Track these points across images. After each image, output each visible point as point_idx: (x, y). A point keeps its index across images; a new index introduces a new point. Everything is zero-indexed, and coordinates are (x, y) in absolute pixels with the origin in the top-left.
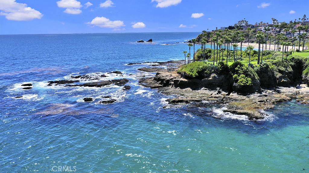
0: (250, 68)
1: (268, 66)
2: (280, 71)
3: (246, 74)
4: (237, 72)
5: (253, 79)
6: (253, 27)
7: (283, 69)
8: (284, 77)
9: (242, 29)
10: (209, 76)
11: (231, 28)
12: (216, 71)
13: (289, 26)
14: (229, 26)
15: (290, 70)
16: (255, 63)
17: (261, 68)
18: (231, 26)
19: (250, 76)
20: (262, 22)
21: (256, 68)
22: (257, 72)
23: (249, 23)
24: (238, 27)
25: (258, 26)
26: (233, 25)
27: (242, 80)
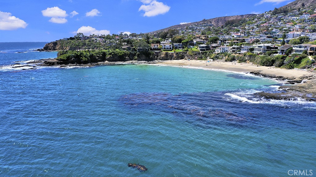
0: (86, 55)
1: (93, 55)
2: (98, 56)
3: (85, 57)
4: (82, 56)
5: (88, 59)
6: (88, 38)
7: (98, 55)
8: (99, 58)
9: (80, 40)
10: (71, 59)
11: (71, 38)
12: (74, 57)
13: (111, 38)
14: (70, 37)
15: (101, 56)
16: (88, 54)
17: (90, 55)
18: (72, 37)
19: (87, 58)
20: (94, 34)
21: (89, 55)
22: (89, 56)
23: (85, 35)
24: (77, 38)
25: (91, 38)
26: (73, 37)
27: (84, 59)
